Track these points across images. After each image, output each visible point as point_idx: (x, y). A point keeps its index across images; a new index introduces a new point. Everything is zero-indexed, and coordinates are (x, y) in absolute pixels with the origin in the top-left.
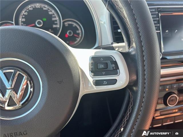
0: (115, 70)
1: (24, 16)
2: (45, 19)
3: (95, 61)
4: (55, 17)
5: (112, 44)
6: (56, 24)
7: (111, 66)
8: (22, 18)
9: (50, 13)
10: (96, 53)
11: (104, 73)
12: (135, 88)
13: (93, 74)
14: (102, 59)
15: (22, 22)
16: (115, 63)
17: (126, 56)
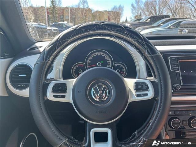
0: (147, 89)
1: (90, 60)
2: (102, 62)
3: (137, 84)
4: (109, 61)
5: (146, 77)
6: (110, 65)
7: (145, 87)
8: (89, 61)
9: (106, 58)
10: (137, 80)
11: (141, 90)
12: (157, 99)
13: (135, 91)
14: (140, 84)
15: (89, 63)
16: (147, 85)
17: (153, 83)
